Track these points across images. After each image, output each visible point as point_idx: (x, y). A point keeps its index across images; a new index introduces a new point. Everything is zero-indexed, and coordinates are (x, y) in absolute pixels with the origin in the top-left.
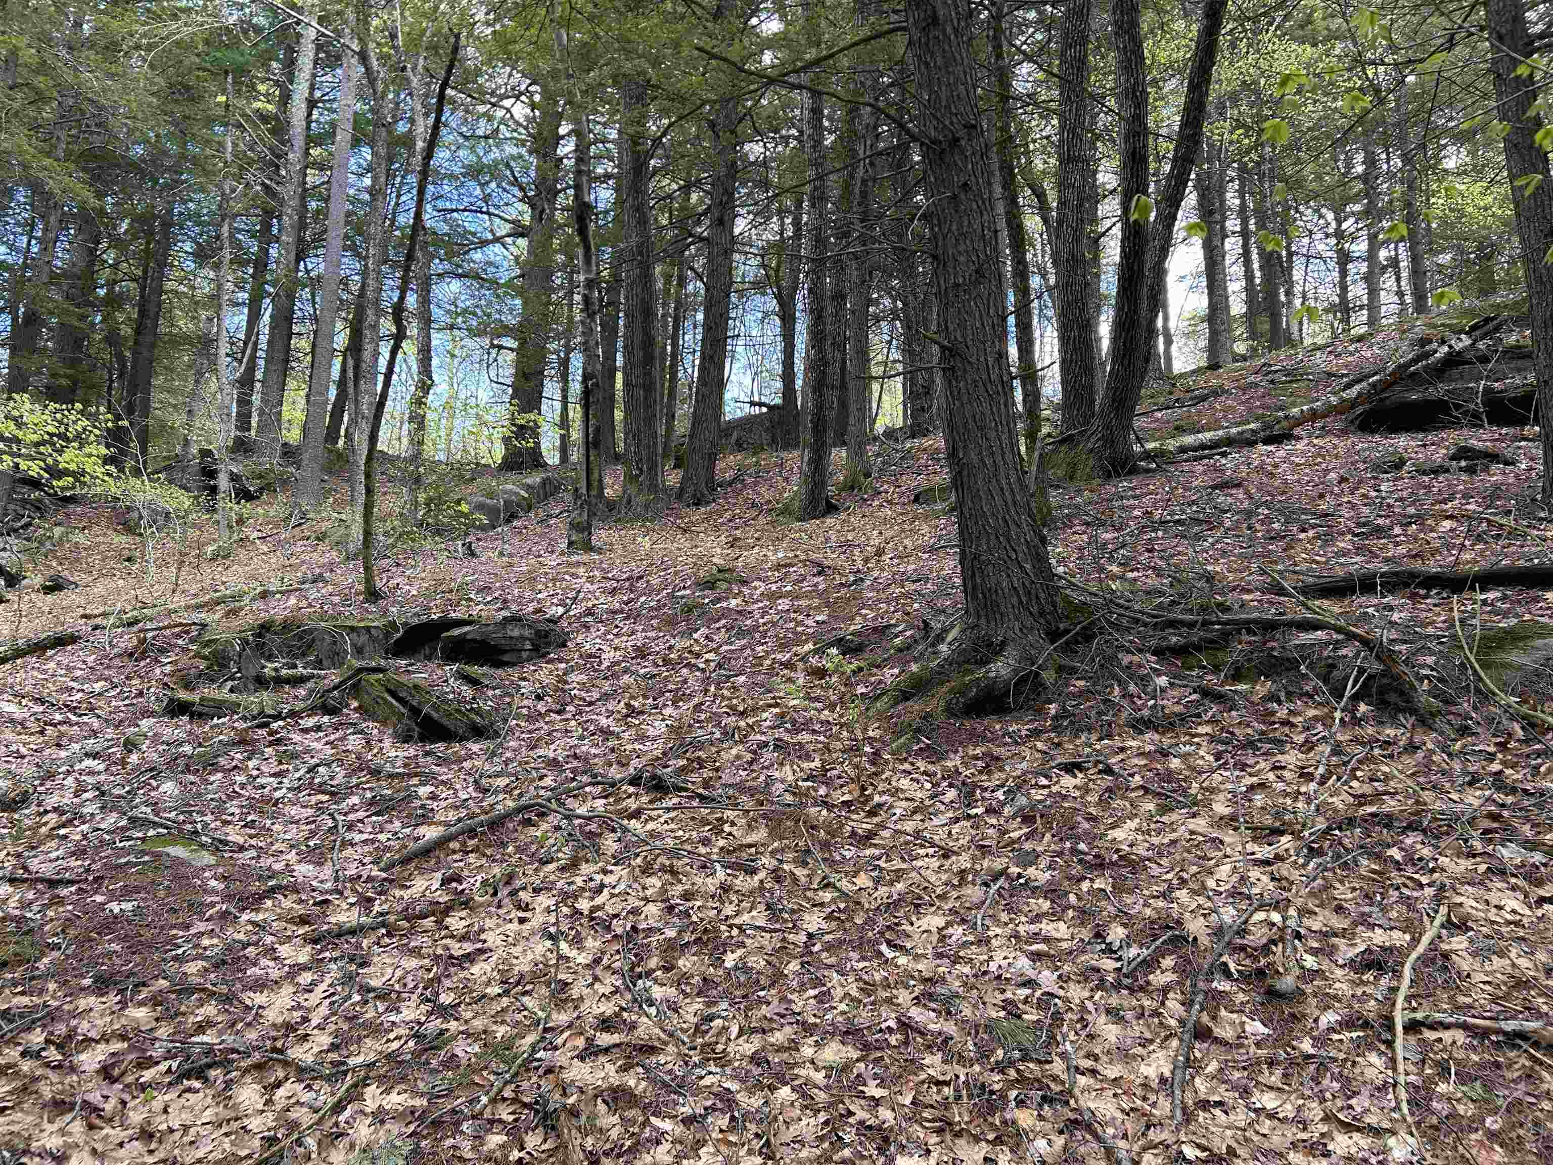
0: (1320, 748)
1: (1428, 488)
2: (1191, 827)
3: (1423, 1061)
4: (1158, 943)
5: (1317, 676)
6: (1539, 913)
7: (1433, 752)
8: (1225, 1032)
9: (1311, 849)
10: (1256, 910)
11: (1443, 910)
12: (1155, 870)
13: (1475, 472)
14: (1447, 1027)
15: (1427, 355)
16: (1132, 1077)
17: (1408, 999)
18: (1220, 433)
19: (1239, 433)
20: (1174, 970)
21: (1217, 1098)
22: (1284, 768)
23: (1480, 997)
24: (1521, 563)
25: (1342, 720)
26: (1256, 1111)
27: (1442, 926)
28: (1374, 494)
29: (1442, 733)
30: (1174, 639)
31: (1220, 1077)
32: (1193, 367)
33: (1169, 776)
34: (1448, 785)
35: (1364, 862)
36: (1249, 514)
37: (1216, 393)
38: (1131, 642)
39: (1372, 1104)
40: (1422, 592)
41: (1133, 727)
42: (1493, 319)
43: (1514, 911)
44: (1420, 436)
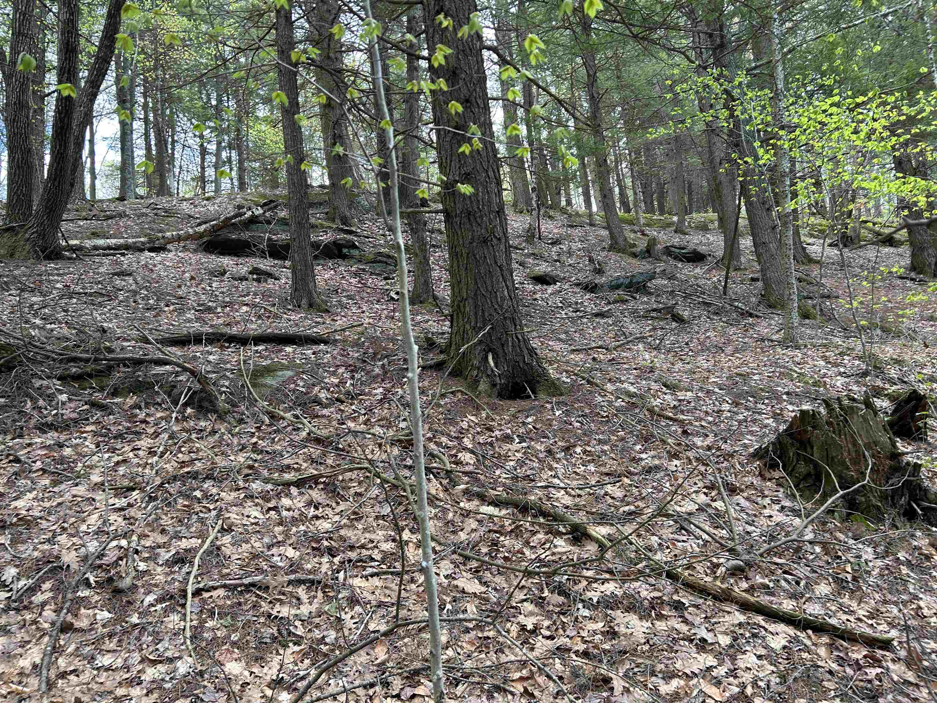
0: (162, 436)
1: (237, 287)
2: (74, 492)
3: (201, 611)
4: (40, 574)
5: (165, 393)
6: (267, 517)
7: (223, 434)
8: (83, 623)
9: (150, 497)
10: (112, 540)
11: (220, 522)
12: (44, 524)
13: (260, 282)
14: (215, 588)
15: (241, 215)
16: (12, 670)
17: (196, 577)
18: (122, 241)
19: (135, 243)
20: (51, 590)
21: (72, 668)
22: (139, 449)
23: (234, 568)
24: (276, 331)
25: (176, 418)
26: (98, 669)
27: (219, 532)
28: (209, 288)
29: (229, 423)
30: (74, 370)
31: (76, 653)
32: (110, 197)
33: (62, 460)
34: (230, 452)
35: (180, 501)
36: (135, 293)
37: (122, 215)
38: (42, 371)
39: (170, 644)
40: (227, 345)
41: (39, 429)
42: (274, 201)
43: (255, 517)
44: (236, 259)
